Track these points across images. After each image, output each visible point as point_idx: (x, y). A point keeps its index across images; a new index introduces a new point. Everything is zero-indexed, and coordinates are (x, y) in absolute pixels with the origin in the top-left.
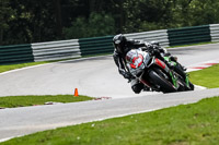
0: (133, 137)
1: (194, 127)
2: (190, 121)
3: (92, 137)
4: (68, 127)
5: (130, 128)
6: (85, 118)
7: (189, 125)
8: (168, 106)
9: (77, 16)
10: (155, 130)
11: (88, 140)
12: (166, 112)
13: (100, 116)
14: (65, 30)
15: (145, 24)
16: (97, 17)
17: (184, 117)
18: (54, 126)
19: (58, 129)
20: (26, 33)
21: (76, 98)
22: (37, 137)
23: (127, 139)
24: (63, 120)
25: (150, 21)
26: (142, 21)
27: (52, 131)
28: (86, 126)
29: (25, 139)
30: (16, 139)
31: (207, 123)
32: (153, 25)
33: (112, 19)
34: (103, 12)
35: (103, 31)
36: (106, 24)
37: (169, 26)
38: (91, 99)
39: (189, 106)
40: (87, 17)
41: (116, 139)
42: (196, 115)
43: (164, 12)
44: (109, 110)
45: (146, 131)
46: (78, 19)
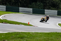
0: (41, 39)
1: (58, 39)
2: (58, 37)
4: (24, 32)
5: (41, 36)
6: (29, 31)
7: (57, 38)
8: (53, 32)
9: (33, 2)
10: (47, 38)
11: (29, 37)
13: (34, 31)
14: (29, 5)
15: (52, 8)
16: (39, 3)
17: (56, 36)
18: (20, 31)
19: (21, 32)
21: (28, 25)
22: (15, 33)
23: (39, 39)
24: (23, 30)
25: (53, 7)
26: (51, 7)
27: (19, 33)
28: (29, 33)
30: (9, 33)
32: (54, 8)
33: (43, 5)
34: (41, 2)
35: (40, 8)
36: (41, 6)
37: (58, 10)
38: (32, 26)
39: (58, 33)
40: (36, 3)
41: (36, 38)
42: (60, 36)
43: (58, 5)
44: (36, 30)
45: (45, 38)
46: (33, 3)
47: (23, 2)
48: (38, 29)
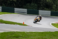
2: (51, 36)
3: (25, 36)
4: (19, 32)
5: (35, 35)
6: (24, 30)
7: (51, 38)
9: (28, 3)
10: (41, 37)
11: (24, 36)
12: (46, 33)
13: (28, 31)
14: (24, 6)
15: (45, 8)
16: (33, 4)
17: (50, 35)
18: (16, 31)
19: (17, 32)
20: (14, 5)
22: (10, 33)
23: (34, 38)
24: (18, 30)
25: (47, 8)
27: (15, 32)
28: (24, 33)
29: (7, 33)
31: (56, 38)
33: (37, 5)
34: (35, 3)
35: (34, 8)
37: (51, 10)
38: (27, 26)
39: (52, 32)
40: (31, 4)
41: (31, 37)
43: (51, 6)
44: (31, 30)
45: (39, 37)
47: (18, 3)
48: (33, 29)
